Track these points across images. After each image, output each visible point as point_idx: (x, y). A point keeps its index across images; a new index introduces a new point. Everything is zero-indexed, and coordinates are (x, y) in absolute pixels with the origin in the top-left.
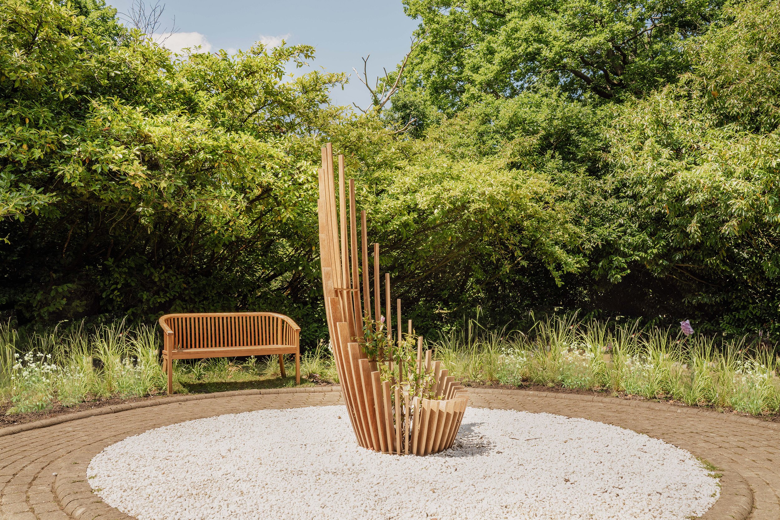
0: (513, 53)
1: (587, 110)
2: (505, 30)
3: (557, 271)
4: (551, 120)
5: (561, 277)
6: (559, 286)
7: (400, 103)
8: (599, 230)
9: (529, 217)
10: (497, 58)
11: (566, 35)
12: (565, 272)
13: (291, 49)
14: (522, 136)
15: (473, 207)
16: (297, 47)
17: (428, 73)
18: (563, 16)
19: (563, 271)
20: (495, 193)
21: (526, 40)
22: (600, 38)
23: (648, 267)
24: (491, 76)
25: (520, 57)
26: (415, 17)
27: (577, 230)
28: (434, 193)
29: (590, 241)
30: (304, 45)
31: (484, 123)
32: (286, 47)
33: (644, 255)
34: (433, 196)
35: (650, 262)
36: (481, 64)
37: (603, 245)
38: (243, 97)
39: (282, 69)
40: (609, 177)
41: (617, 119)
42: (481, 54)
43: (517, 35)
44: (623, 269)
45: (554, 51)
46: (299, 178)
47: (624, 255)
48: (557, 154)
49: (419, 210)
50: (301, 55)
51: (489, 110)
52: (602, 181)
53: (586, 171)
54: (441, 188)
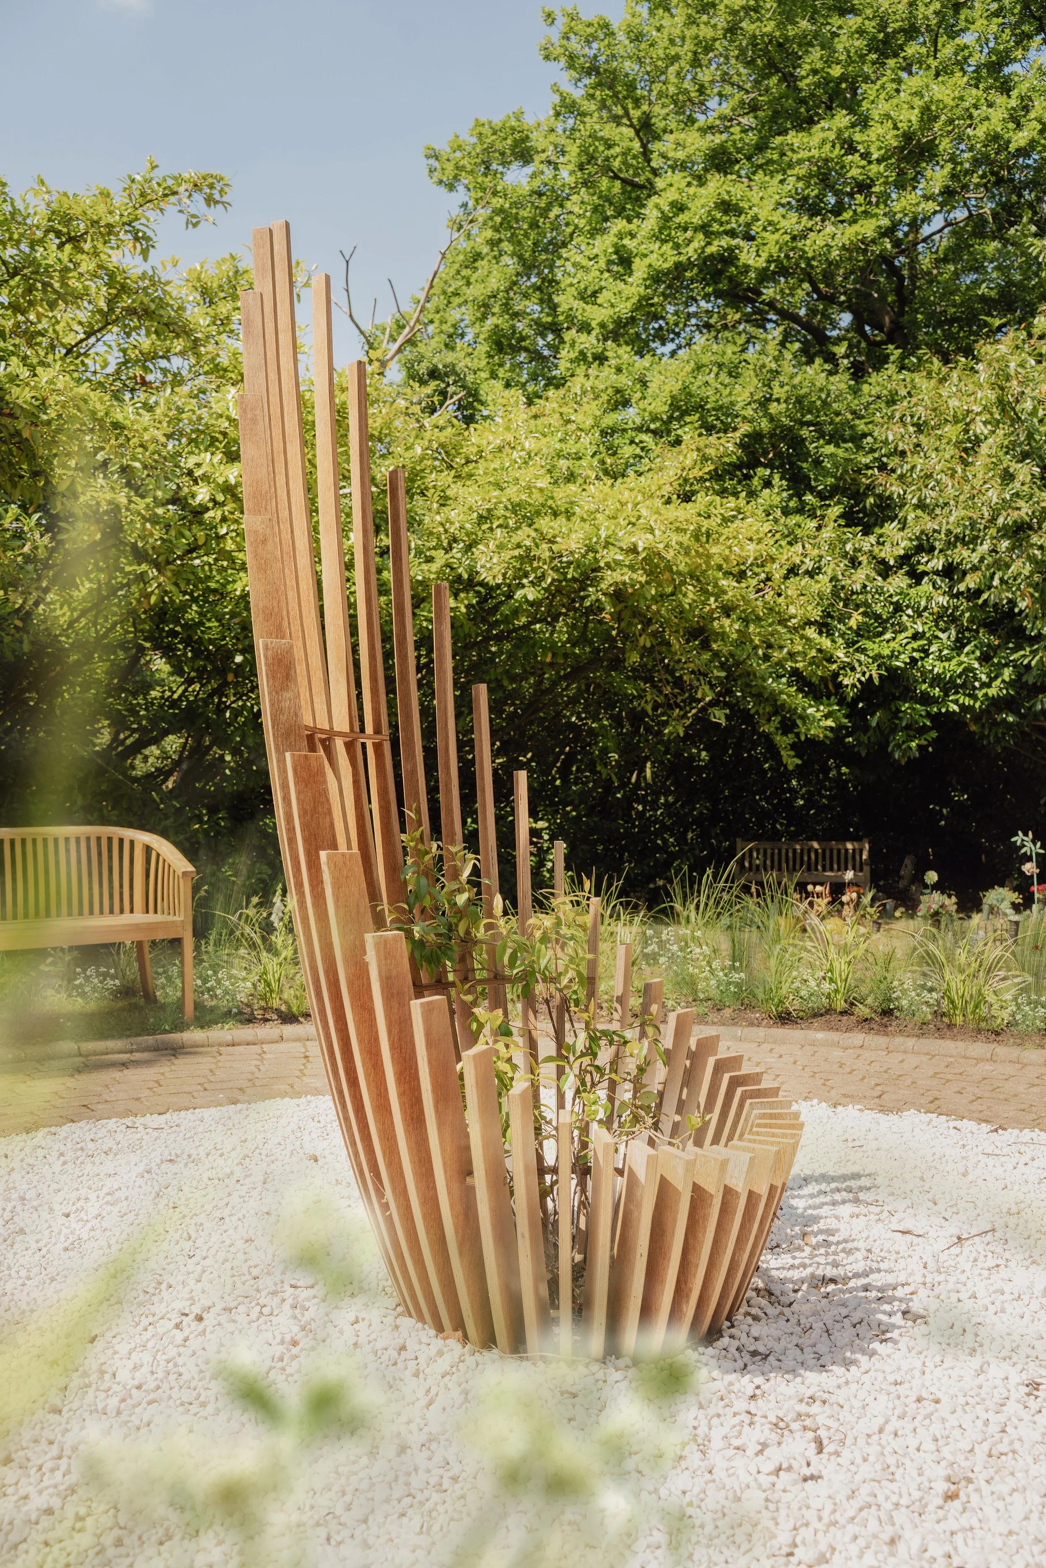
0: (676, 258)
1: (841, 382)
2: (657, 206)
3: (784, 733)
4: (764, 403)
5: (793, 746)
6: (791, 768)
7: (423, 369)
8: (873, 647)
9: (727, 610)
10: (640, 269)
11: (793, 222)
12: (803, 738)
13: (170, 182)
14: (700, 435)
15: (610, 578)
16: (186, 176)
17: (484, 308)
18: (782, 182)
19: (798, 735)
20: (661, 546)
21: (704, 228)
22: (867, 228)
23: (973, 728)
24: (624, 309)
25: (690, 264)
26: (451, 187)
27: (826, 643)
28: (519, 546)
29: (853, 669)
30: (204, 172)
31: (615, 409)
32: (158, 174)
33: (968, 701)
34: (516, 553)
35: (977, 717)
36: (603, 283)
37: (880, 676)
38: (52, 305)
39: (149, 233)
40: (890, 528)
41: (905, 403)
42: (602, 264)
43: (682, 218)
44: (924, 730)
45: (764, 255)
46: (193, 496)
47: (926, 699)
48: (777, 477)
49: (482, 584)
50: (197, 196)
51: (624, 381)
52: (872, 539)
53: (842, 516)
54: (533, 534)
